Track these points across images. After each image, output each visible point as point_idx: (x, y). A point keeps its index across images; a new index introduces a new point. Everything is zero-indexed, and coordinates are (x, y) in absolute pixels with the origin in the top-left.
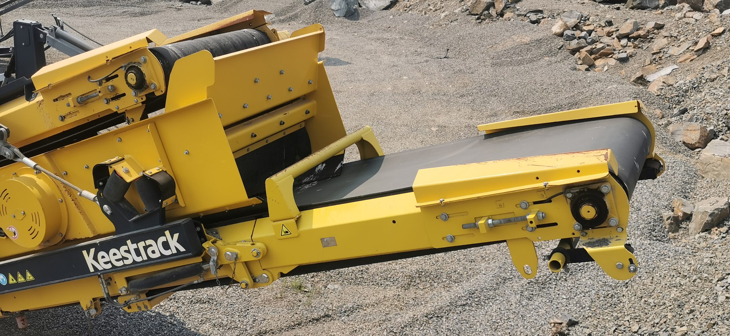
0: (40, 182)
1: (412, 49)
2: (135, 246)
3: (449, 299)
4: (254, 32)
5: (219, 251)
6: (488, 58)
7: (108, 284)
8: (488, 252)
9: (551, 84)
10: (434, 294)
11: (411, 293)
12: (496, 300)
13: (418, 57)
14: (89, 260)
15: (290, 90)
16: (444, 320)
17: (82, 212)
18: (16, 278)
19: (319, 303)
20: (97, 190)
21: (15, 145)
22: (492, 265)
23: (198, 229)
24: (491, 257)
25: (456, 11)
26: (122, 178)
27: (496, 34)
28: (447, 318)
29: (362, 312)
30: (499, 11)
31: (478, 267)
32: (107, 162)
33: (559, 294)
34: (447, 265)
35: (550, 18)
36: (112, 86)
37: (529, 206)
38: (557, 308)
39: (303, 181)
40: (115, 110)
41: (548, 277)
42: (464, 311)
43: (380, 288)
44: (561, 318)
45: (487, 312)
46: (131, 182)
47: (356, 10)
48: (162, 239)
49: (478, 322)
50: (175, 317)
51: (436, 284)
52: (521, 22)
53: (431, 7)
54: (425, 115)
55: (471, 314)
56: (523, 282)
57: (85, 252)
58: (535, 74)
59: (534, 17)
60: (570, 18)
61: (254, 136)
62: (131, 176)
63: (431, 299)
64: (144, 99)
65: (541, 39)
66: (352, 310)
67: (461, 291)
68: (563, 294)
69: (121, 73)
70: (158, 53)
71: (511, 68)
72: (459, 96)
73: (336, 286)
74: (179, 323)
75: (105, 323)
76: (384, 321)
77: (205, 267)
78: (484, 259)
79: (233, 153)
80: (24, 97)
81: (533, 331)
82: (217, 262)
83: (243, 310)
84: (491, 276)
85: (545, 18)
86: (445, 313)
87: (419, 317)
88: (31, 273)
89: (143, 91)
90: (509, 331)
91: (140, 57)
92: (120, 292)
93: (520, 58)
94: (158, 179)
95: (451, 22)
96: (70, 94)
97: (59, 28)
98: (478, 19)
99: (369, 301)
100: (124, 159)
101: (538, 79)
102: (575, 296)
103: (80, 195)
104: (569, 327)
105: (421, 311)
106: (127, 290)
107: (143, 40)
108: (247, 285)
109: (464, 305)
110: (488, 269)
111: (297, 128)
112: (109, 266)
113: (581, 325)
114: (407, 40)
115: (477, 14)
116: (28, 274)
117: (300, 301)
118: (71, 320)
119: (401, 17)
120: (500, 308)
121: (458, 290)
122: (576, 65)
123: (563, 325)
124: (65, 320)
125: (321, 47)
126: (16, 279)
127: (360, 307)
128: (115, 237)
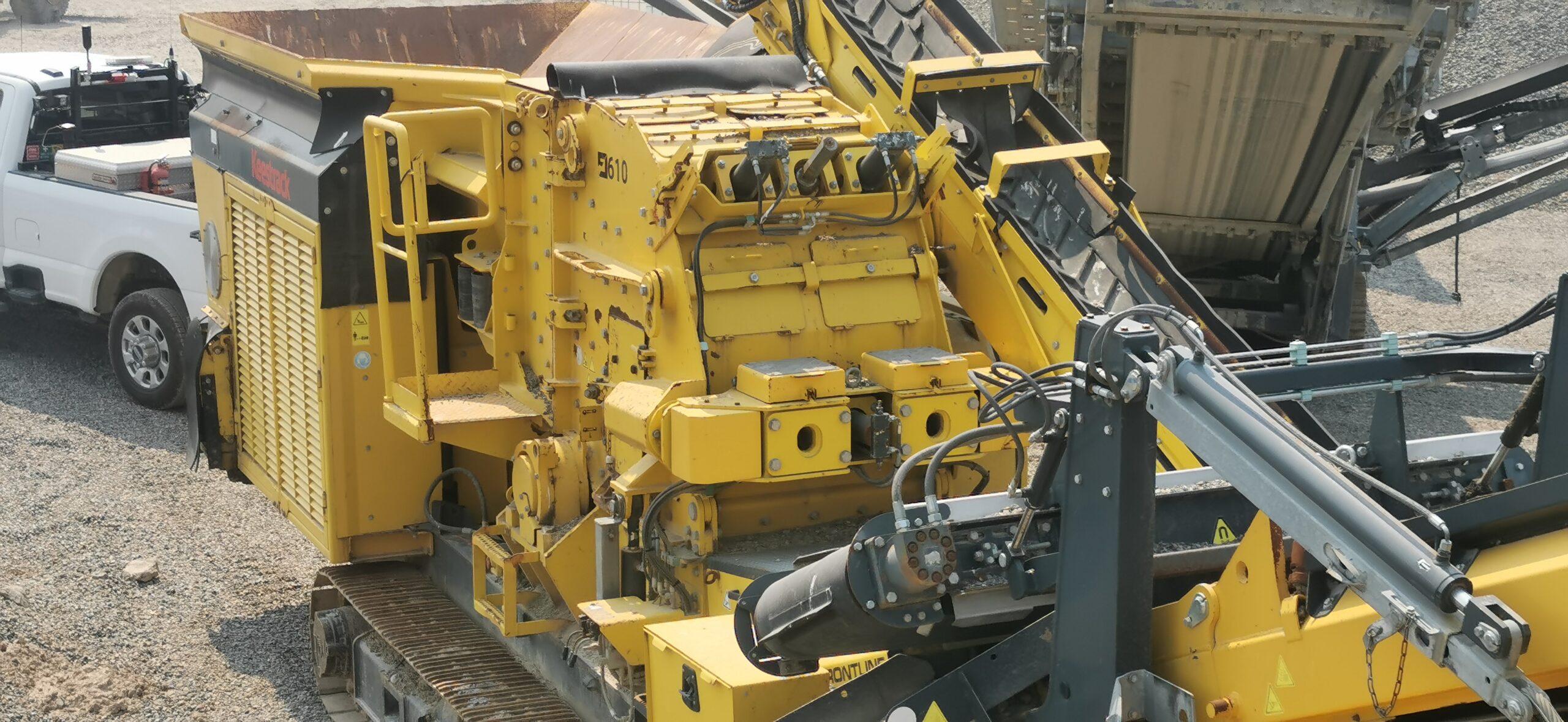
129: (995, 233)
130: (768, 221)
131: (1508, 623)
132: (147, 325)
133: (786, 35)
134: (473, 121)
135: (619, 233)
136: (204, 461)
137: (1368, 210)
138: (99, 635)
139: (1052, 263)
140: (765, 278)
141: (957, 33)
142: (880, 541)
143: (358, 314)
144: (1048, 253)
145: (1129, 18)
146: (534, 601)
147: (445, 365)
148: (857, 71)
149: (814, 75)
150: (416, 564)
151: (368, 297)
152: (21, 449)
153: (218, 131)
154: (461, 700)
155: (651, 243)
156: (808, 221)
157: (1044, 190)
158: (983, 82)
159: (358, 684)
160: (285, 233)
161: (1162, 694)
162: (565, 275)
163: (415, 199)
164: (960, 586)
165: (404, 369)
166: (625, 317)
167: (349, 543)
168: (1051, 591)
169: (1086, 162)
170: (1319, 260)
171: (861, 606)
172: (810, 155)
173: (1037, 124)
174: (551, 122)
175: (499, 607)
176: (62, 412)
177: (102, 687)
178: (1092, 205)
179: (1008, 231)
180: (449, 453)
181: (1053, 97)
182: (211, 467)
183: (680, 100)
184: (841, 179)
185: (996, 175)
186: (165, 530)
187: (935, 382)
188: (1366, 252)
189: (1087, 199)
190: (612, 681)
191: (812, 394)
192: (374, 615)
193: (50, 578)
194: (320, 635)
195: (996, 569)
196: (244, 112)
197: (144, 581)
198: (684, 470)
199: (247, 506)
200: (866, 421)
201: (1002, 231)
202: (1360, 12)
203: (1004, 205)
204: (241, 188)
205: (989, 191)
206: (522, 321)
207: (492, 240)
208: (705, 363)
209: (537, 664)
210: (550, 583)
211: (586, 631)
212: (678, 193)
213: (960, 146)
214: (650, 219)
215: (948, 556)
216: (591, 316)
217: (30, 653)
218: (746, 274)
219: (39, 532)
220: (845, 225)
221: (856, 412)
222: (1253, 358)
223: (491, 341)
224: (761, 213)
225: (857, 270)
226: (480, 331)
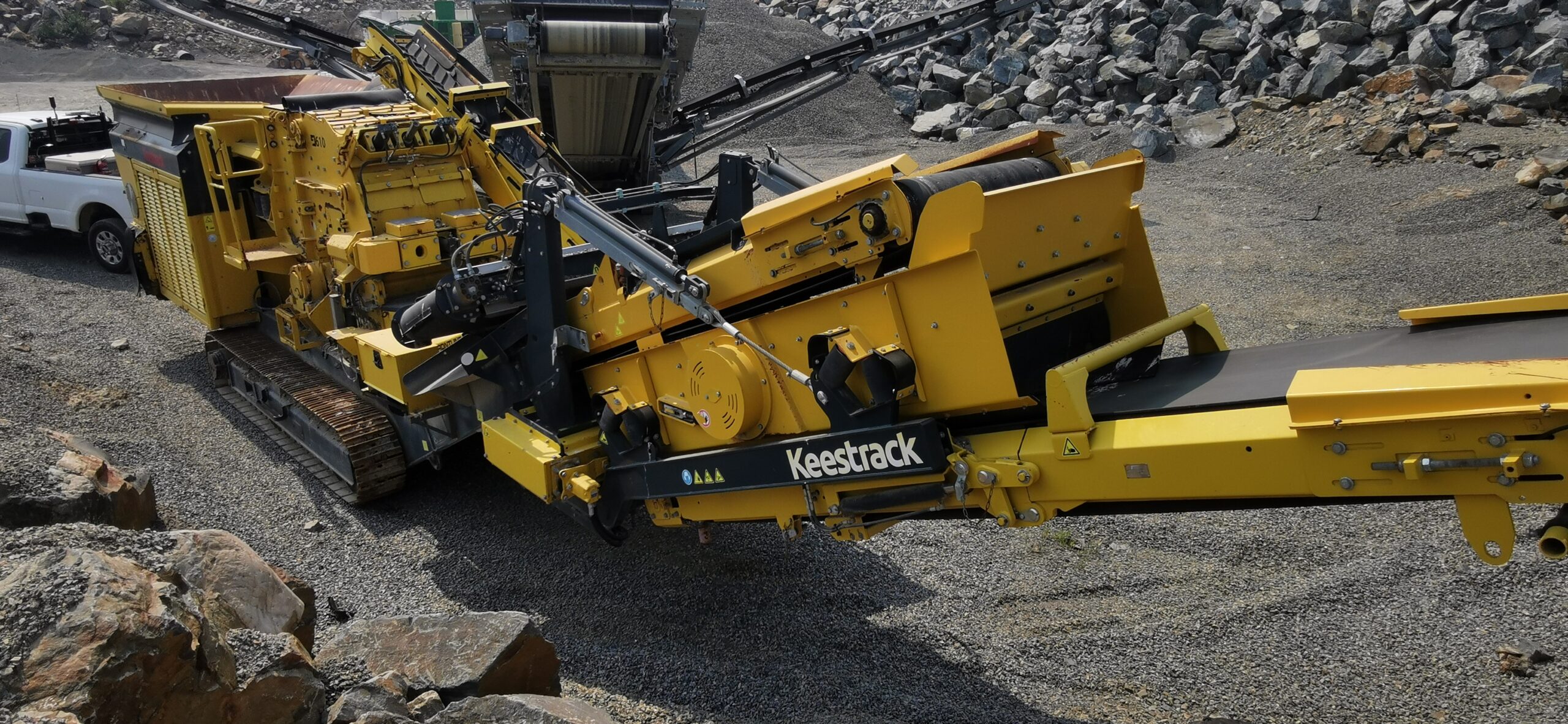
0: (741, 355)
1: (1259, 206)
2: (854, 450)
3: (1307, 589)
4: (1038, 162)
5: (970, 469)
6: (1390, 221)
7: (815, 499)
8: (1380, 524)
9: (1509, 265)
10: (1282, 578)
11: (1243, 572)
12: (1393, 601)
13: (1269, 218)
14: (794, 463)
15: (1086, 246)
16: (1298, 619)
17: (789, 399)
18: (703, 477)
19: (1096, 568)
20: (812, 370)
21: (715, 306)
22: (1386, 544)
23: (942, 435)
24: (1385, 531)
25: (1338, 148)
26: (845, 356)
27: (1407, 184)
28: (1304, 617)
29: (1162, 590)
30: (1416, 147)
31: (1360, 545)
32: (827, 333)
33: (1515, 607)
34: (1305, 535)
35: (1513, 159)
36: (841, 231)
37: (1506, 442)
38: (1511, 629)
39: (1096, 381)
40: (842, 264)
41: (1494, 577)
42: (1333, 610)
43: (1192, 558)
44: (1519, 646)
45: (1374, 618)
46: (856, 362)
47: (1170, 147)
48: (891, 444)
49: (1358, 630)
50: (890, 560)
51: (1286, 563)
52: (1457, 164)
53: (1294, 144)
54: (1279, 303)
55: (1345, 616)
56: (1444, 579)
57: (789, 452)
58: (1478, 248)
59: (1481, 157)
60: (1552, 157)
61: (1030, 308)
62: (857, 354)
63: (1276, 584)
64: (882, 249)
65: (1492, 193)
66: (1146, 585)
67: (1330, 579)
68: (1524, 608)
69: (854, 214)
70: (907, 187)
71: (1432, 238)
72: (1336, 278)
73: (1123, 547)
74: (895, 567)
75: (799, 553)
76: (1197, 607)
77: (948, 489)
78: (1371, 534)
79: (1001, 330)
80: (730, 246)
81: (1462, 659)
82: (966, 485)
83: (984, 563)
84: (1385, 562)
85: (1504, 158)
86: (1300, 609)
87: (1255, 608)
88: (721, 473)
89: (881, 238)
90: (1415, 654)
91: (882, 191)
92: (829, 511)
93: (1451, 222)
94: (893, 360)
95: (1328, 165)
96: (786, 242)
97: (772, 162)
98: (1376, 160)
99: (1173, 575)
100: (848, 330)
101: (1485, 256)
102: (1549, 615)
103: (790, 375)
104: (1534, 663)
105: (1258, 600)
106: (839, 509)
107: (887, 169)
108: (1006, 521)
109: (1334, 601)
110: (1379, 550)
111: (1092, 303)
112: (818, 474)
113: (1559, 664)
114: (1251, 191)
115: (1374, 153)
116: (718, 474)
117: (1068, 561)
118: (758, 544)
119: (1242, 158)
120: (1399, 615)
121: (1323, 577)
122: (1561, 235)
123: (1523, 658)
124: (751, 543)
125: (1137, 185)
126: (703, 479)
127: (1159, 582)
128: (830, 435)
129: (495, 159)
130: (392, 159)
131: (701, 285)
132: (108, 235)
133: (395, 81)
134: (250, 124)
135: (325, 170)
136: (143, 292)
137: (660, 149)
138: (101, 374)
139: (521, 170)
140: (394, 184)
141: (472, 77)
142: (449, 285)
143: (206, 217)
144: (520, 166)
145: (548, 69)
146: (309, 335)
147: (254, 235)
148: (428, 94)
149: (409, 97)
150: (253, 326)
151: (210, 210)
152: (49, 298)
153: (125, 141)
154: (280, 380)
155: (339, 172)
156: (410, 158)
157: (515, 140)
158: (484, 96)
159: (232, 380)
160: (165, 184)
161: (574, 333)
162: (303, 192)
163: (224, 161)
164: (486, 301)
165: (231, 240)
166: (332, 207)
167: (219, 320)
168: (524, 299)
169: (531, 126)
170: (640, 171)
171: (444, 313)
172: (408, 130)
173: (510, 113)
174: (287, 124)
175: (292, 339)
176: (71, 279)
177: (105, 396)
178: (536, 145)
179: (500, 157)
180: (261, 275)
181: (520, 105)
182: (147, 294)
183: (347, 111)
184: (423, 139)
185: (493, 134)
186: (131, 326)
187: (475, 223)
188: (659, 166)
189: (534, 143)
190: (347, 364)
191: (420, 232)
192: (234, 349)
193: (73, 353)
194: (211, 362)
195: (501, 292)
196: (137, 130)
197: (122, 349)
198: (366, 270)
199: (171, 311)
200: (446, 241)
201: (498, 158)
202: (641, 62)
203: (498, 147)
204: (143, 167)
205: (490, 141)
206: (287, 215)
207: (267, 179)
208: (370, 223)
209: (314, 361)
210: (314, 326)
211: (331, 345)
212: (348, 149)
213: (477, 124)
214: (337, 162)
215: (478, 288)
216: (317, 208)
217: (64, 386)
218: (384, 184)
219: (64, 332)
220: (428, 159)
221: (441, 239)
222: (601, 196)
223: (273, 224)
224: (387, 156)
225: (436, 178)
226: (268, 220)
